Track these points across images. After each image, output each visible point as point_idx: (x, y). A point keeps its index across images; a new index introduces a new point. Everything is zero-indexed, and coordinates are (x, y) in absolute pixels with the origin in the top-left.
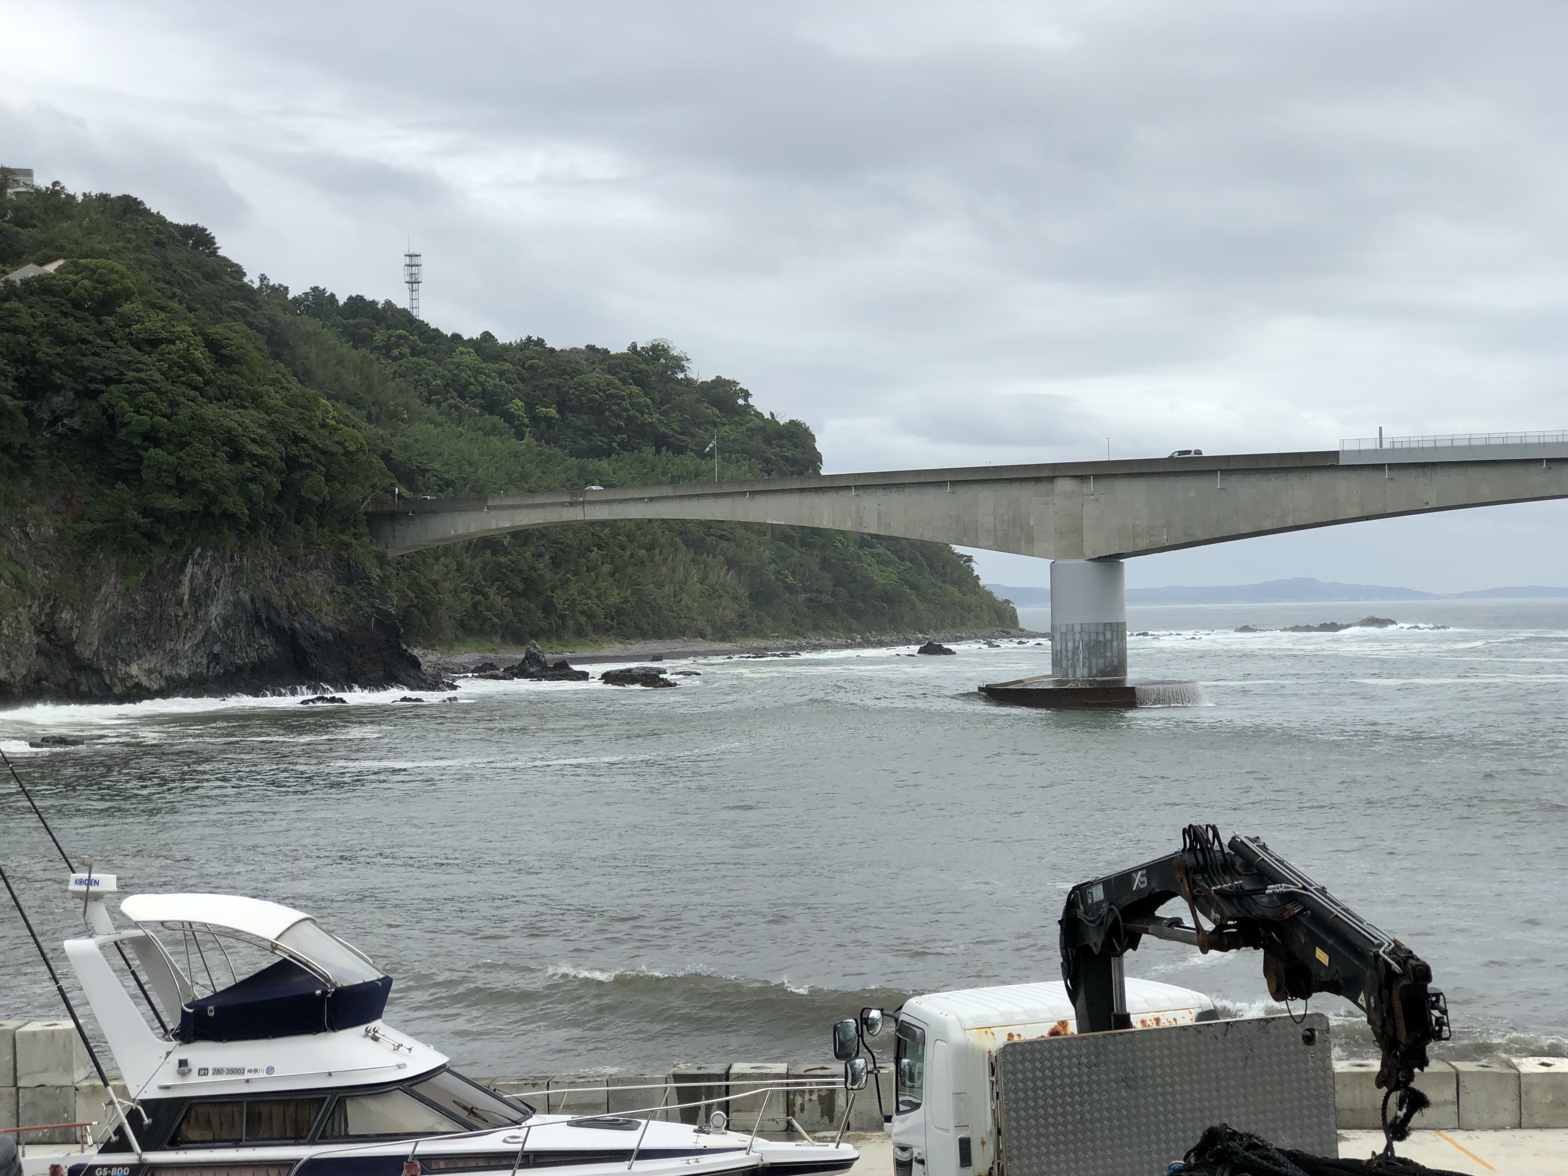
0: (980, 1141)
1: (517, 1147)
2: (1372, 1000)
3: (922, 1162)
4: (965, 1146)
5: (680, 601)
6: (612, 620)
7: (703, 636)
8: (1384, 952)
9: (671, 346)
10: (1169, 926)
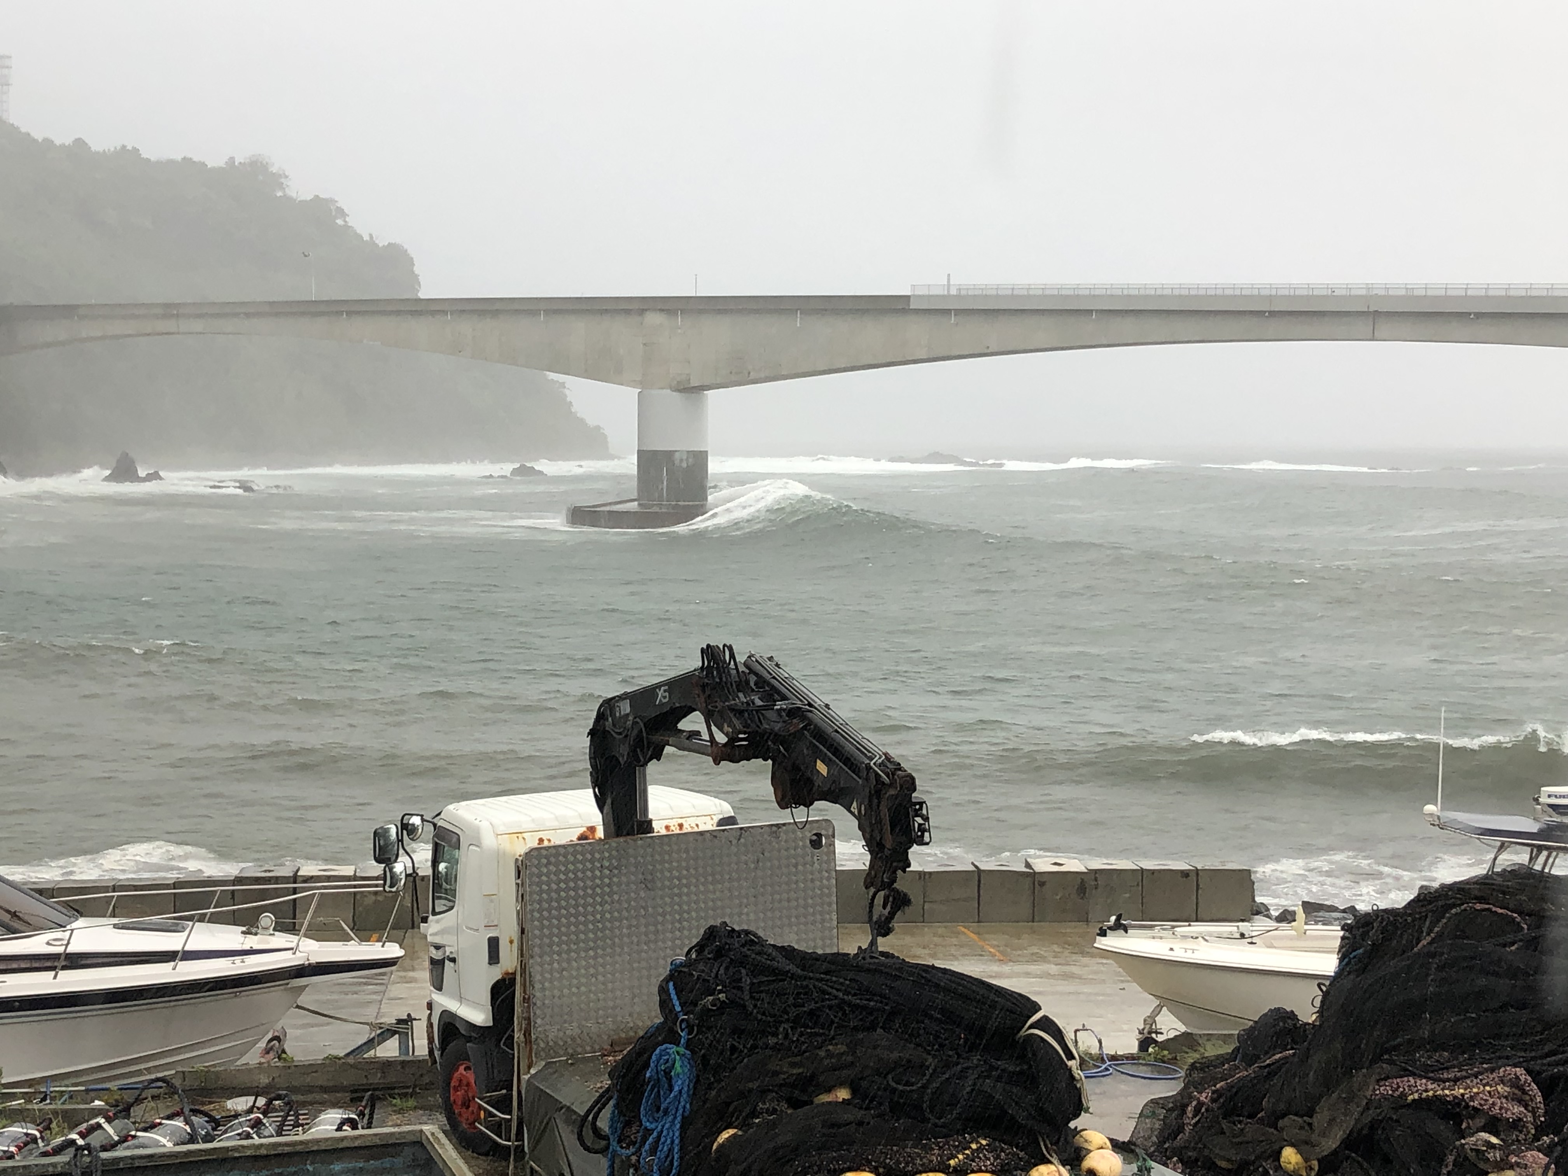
0: (508, 940)
1: (61, 950)
2: (863, 808)
3: (453, 960)
4: (494, 944)
8: (874, 764)
9: (270, 162)
10: (687, 739)
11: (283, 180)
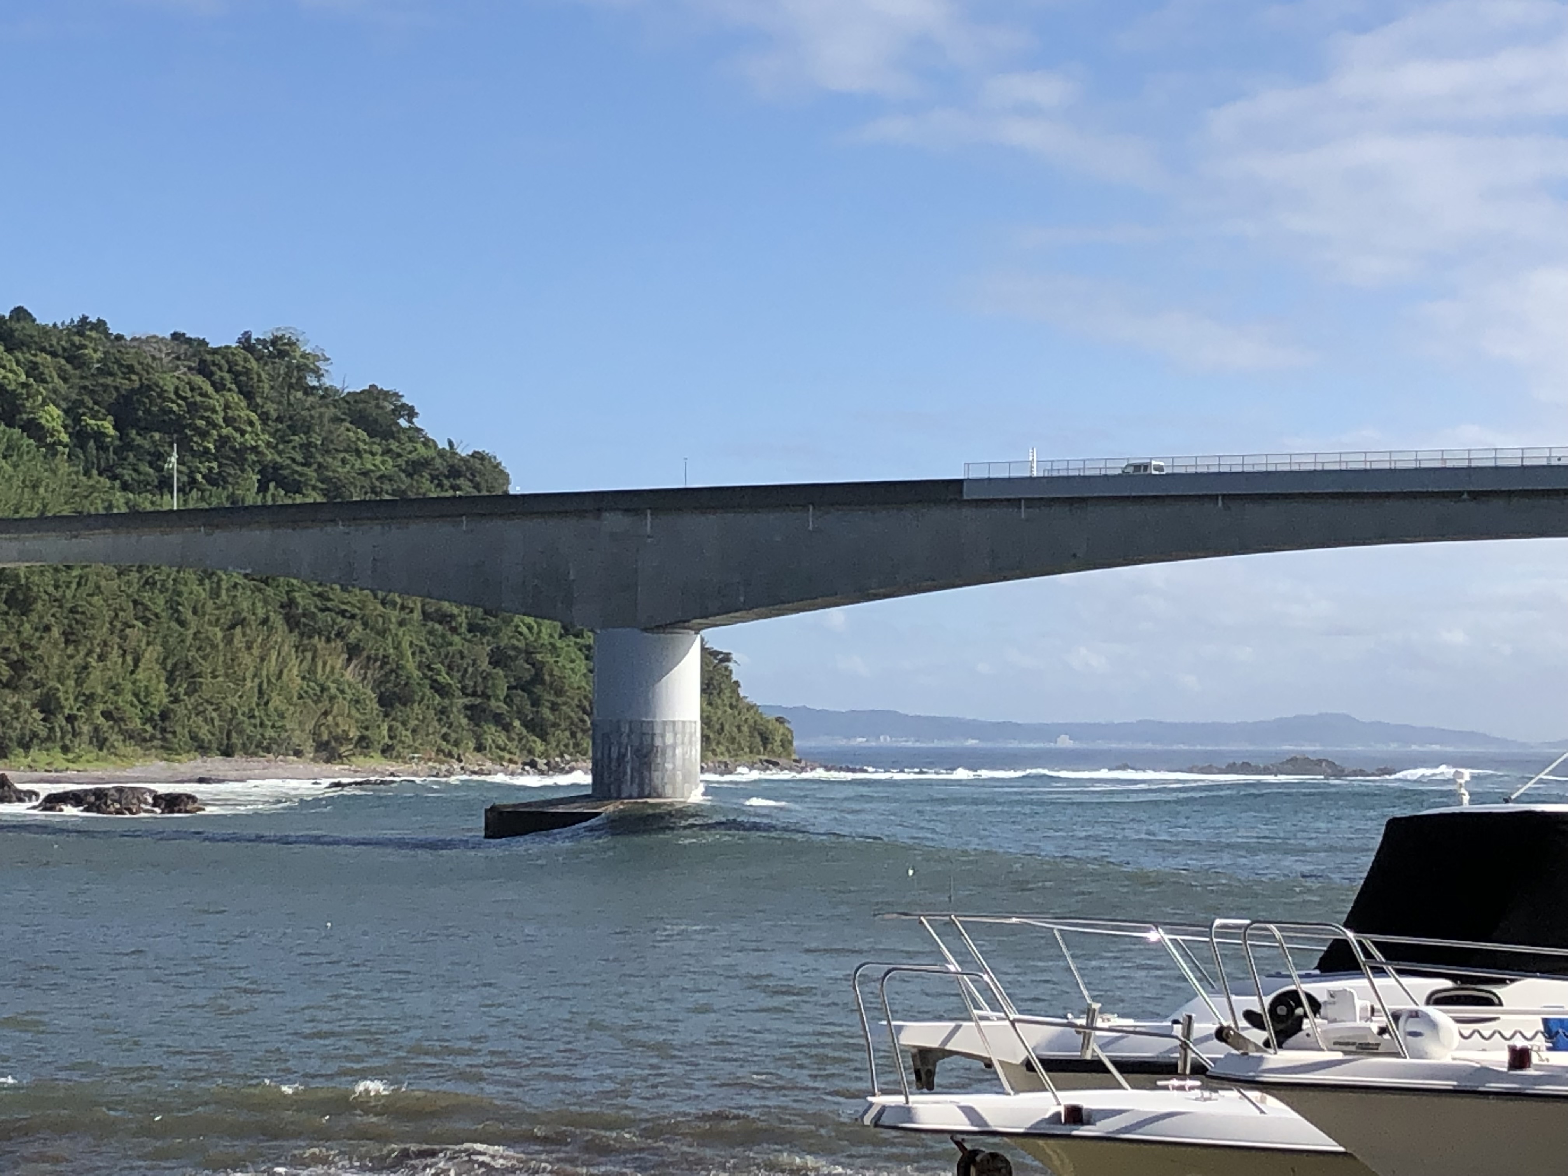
5: (267, 703)
6: (154, 728)
7: (298, 753)
9: (301, 338)
11: (320, 364)
